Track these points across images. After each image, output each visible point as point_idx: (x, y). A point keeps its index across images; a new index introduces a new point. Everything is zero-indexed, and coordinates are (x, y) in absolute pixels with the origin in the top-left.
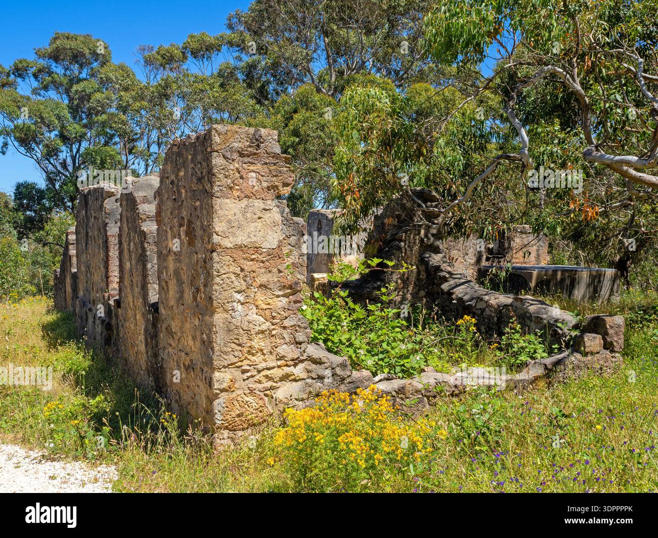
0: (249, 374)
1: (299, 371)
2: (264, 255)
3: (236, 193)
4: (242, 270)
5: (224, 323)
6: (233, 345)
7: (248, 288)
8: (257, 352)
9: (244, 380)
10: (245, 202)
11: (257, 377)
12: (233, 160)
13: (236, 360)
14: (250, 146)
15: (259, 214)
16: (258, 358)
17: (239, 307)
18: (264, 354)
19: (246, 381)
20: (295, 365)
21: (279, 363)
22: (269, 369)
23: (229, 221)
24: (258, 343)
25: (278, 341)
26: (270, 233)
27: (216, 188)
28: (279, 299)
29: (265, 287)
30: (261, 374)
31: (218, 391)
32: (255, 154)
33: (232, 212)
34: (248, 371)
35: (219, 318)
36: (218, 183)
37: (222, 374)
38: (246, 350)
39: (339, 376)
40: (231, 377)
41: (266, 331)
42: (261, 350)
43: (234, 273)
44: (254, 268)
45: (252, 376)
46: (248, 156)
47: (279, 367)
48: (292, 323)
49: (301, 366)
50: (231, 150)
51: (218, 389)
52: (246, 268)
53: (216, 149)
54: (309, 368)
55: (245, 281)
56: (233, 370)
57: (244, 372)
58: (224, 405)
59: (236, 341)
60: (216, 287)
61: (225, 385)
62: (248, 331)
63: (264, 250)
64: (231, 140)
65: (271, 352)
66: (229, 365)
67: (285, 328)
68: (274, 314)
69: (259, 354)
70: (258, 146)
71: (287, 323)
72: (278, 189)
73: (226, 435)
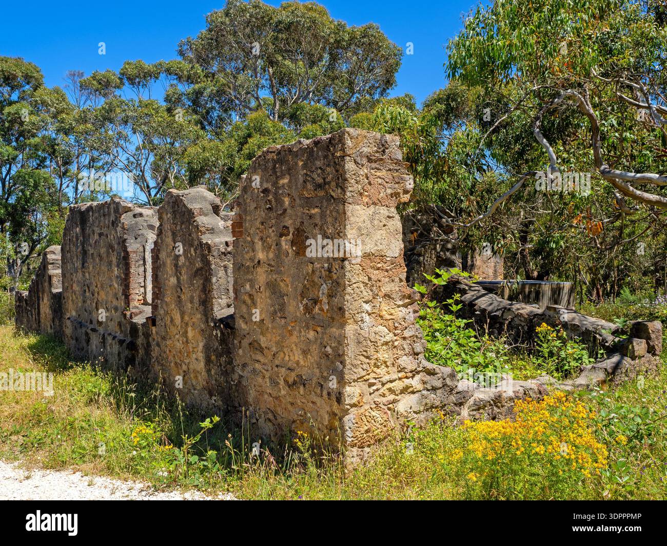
0: (375, 388)
1: (415, 383)
2: (388, 263)
3: (366, 200)
4: (370, 279)
5: (354, 335)
6: (362, 358)
7: (374, 298)
8: (381, 365)
9: (370, 394)
10: (372, 208)
11: (382, 391)
12: (363, 165)
13: (364, 373)
14: (377, 152)
15: (384, 222)
16: (382, 371)
17: (367, 318)
18: (387, 366)
19: (373, 395)
20: (413, 377)
21: (400, 375)
22: (391, 382)
23: (359, 229)
24: (384, 355)
25: (400, 352)
26: (393, 241)
27: (348, 194)
28: (400, 309)
29: (389, 297)
30: (385, 388)
31: (348, 407)
32: (382, 160)
33: (362, 219)
34: (373, 384)
35: (350, 329)
36: (350, 189)
37: (353, 389)
38: (372, 362)
39: (449, 386)
40: (359, 391)
41: (390, 342)
42: (385, 362)
43: (363, 283)
44: (380, 277)
45: (377, 390)
46: (375, 162)
47: (400, 379)
48: (411, 334)
49: (417, 377)
50: (361, 155)
51: (349, 405)
52: (373, 277)
53: (348, 153)
54: (425, 379)
55: (371, 290)
56: (361, 384)
57: (371, 385)
58: (354, 421)
59: (364, 353)
60: (347, 297)
61: (355, 400)
62: (374, 343)
63: (388, 259)
64: (361, 144)
65: (393, 364)
66: (358, 379)
67: (404, 338)
68: (396, 325)
69: (383, 367)
70: (384, 151)
71: (407, 334)
72: (399, 196)
73: (355, 454)
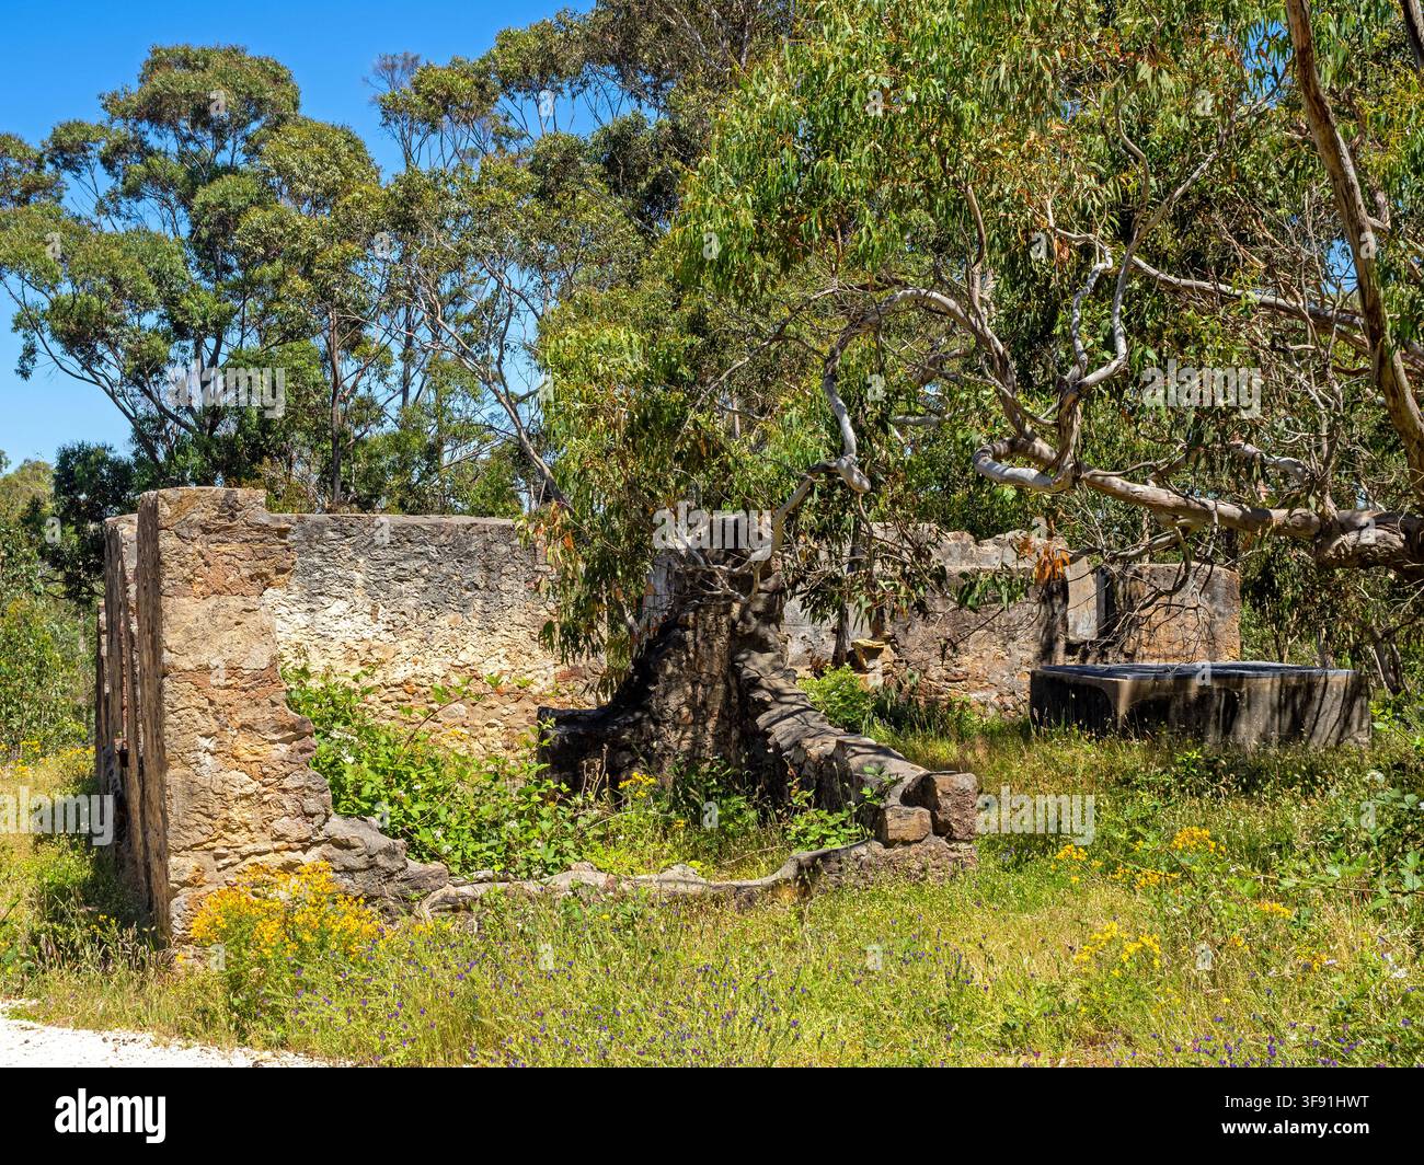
0: (226, 861)
1: (311, 857)
2: (247, 679)
3: (198, 589)
4: (211, 703)
5: (183, 783)
6: (198, 816)
7: (222, 730)
8: (239, 828)
9: (219, 870)
10: (213, 600)
11: (240, 866)
12: (193, 540)
13: (204, 839)
14: (220, 517)
15: (237, 618)
16: (241, 838)
17: (208, 759)
18: (250, 831)
19: (223, 872)
20: (305, 850)
21: (277, 845)
22: (259, 854)
23: (188, 631)
24: (238, 813)
25: (274, 811)
26: (256, 645)
27: (166, 583)
28: (275, 746)
29: (251, 728)
30: (245, 863)
31: (175, 885)
32: (228, 528)
33: (193, 617)
34: (224, 856)
35: (174, 775)
36: (168, 575)
37: (182, 860)
38: (219, 823)
39: (383, 868)
40: (197, 865)
41: (252, 795)
42: (247, 825)
43: (198, 708)
44: (231, 699)
45: (232, 865)
46: (217, 532)
47: (277, 851)
48: (296, 784)
49: (315, 851)
50: (190, 525)
51: (176, 882)
52: (217, 700)
53: (164, 525)
54: (330, 854)
55: (217, 719)
56: (200, 854)
57: (218, 857)
58: (186, 907)
59: (203, 810)
60: (168, 729)
61: (186, 877)
62: (222, 795)
63: (247, 672)
64: (189, 509)
65: (262, 828)
66: (193, 846)
67: (285, 791)
68: (266, 770)
69: (243, 831)
70: (232, 515)
71: (288, 783)
72: (267, 578)
73: (190, 954)
